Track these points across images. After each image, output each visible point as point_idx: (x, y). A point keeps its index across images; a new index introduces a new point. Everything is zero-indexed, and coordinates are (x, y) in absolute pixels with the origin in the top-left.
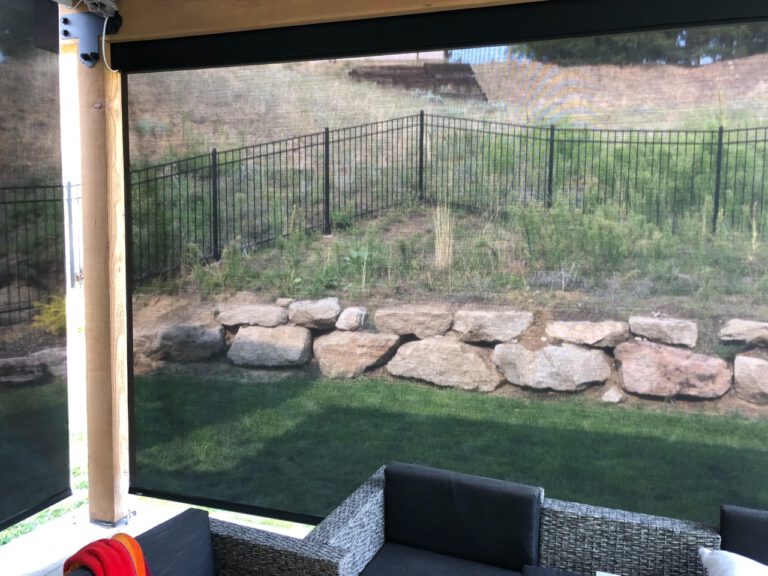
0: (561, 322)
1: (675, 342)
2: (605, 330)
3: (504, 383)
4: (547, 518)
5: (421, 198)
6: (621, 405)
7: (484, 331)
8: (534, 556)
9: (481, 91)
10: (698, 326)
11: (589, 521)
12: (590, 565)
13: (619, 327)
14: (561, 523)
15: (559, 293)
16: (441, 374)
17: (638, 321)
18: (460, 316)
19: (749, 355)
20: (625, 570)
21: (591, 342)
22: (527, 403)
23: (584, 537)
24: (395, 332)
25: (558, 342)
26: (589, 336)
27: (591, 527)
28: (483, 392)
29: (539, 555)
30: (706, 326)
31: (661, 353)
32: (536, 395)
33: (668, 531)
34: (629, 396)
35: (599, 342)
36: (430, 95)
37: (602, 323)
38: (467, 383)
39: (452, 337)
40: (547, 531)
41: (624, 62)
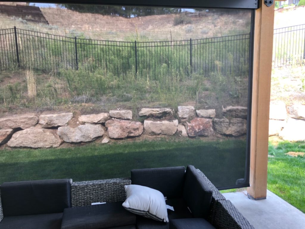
0: (84, 115)
1: (125, 118)
2: (101, 117)
3: (63, 142)
4: (73, 189)
5: (19, 66)
6: (109, 143)
7: (53, 122)
8: (69, 204)
9: (45, 20)
10: (133, 111)
11: (88, 186)
12: (89, 202)
13: (106, 115)
14: (78, 190)
15: (83, 104)
16: (35, 143)
17: (112, 112)
18: (41, 117)
19: (148, 120)
20: (102, 200)
21: (96, 122)
22: (73, 149)
23: (87, 193)
24: (10, 128)
25: (84, 123)
26: (95, 119)
27: (89, 189)
28: (55, 147)
29: (71, 204)
30: (135, 111)
31: (121, 123)
32: (77, 145)
33: (115, 183)
34: (111, 140)
35: (99, 121)
36: (20, 19)
37: (100, 114)
38: (47, 145)
39: (39, 126)
40: (74, 194)
41: (104, 13)
